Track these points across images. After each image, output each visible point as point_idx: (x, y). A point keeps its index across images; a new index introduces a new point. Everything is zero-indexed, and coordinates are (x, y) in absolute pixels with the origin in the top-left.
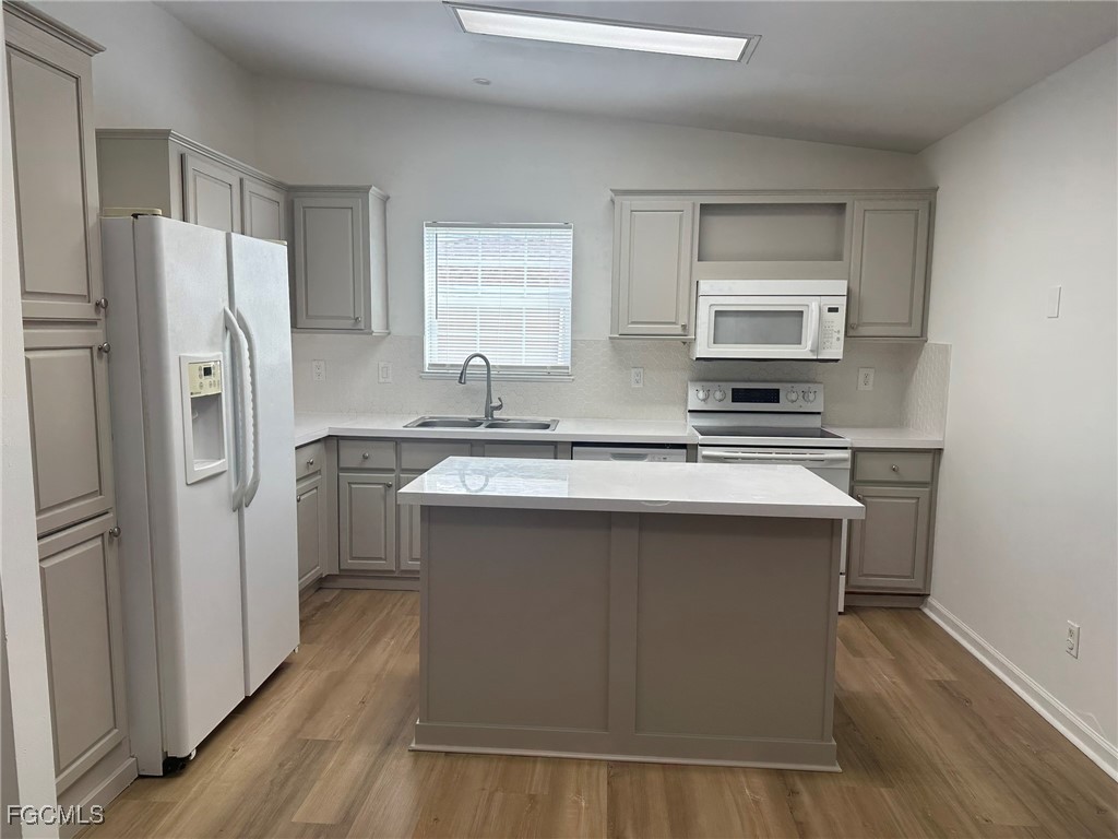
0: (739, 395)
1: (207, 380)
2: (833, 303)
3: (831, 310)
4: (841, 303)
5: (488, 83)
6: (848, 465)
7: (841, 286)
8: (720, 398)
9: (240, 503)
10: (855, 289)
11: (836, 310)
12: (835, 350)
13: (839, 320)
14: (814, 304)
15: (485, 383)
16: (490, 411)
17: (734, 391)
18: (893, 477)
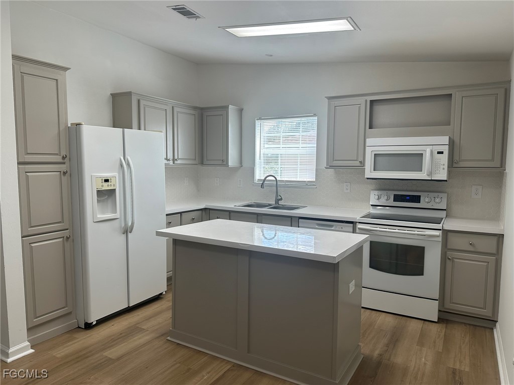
0: (397, 198)
1: (107, 184)
2: (440, 149)
3: (439, 153)
4: (446, 149)
5: (271, 56)
6: (440, 239)
7: (445, 140)
8: (387, 199)
9: (127, 231)
10: (457, 140)
11: (442, 153)
12: (442, 175)
13: (444, 158)
14: (428, 150)
15: (275, 188)
16: (277, 201)
17: (395, 195)
18: (471, 249)
